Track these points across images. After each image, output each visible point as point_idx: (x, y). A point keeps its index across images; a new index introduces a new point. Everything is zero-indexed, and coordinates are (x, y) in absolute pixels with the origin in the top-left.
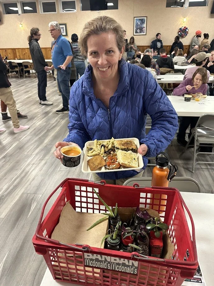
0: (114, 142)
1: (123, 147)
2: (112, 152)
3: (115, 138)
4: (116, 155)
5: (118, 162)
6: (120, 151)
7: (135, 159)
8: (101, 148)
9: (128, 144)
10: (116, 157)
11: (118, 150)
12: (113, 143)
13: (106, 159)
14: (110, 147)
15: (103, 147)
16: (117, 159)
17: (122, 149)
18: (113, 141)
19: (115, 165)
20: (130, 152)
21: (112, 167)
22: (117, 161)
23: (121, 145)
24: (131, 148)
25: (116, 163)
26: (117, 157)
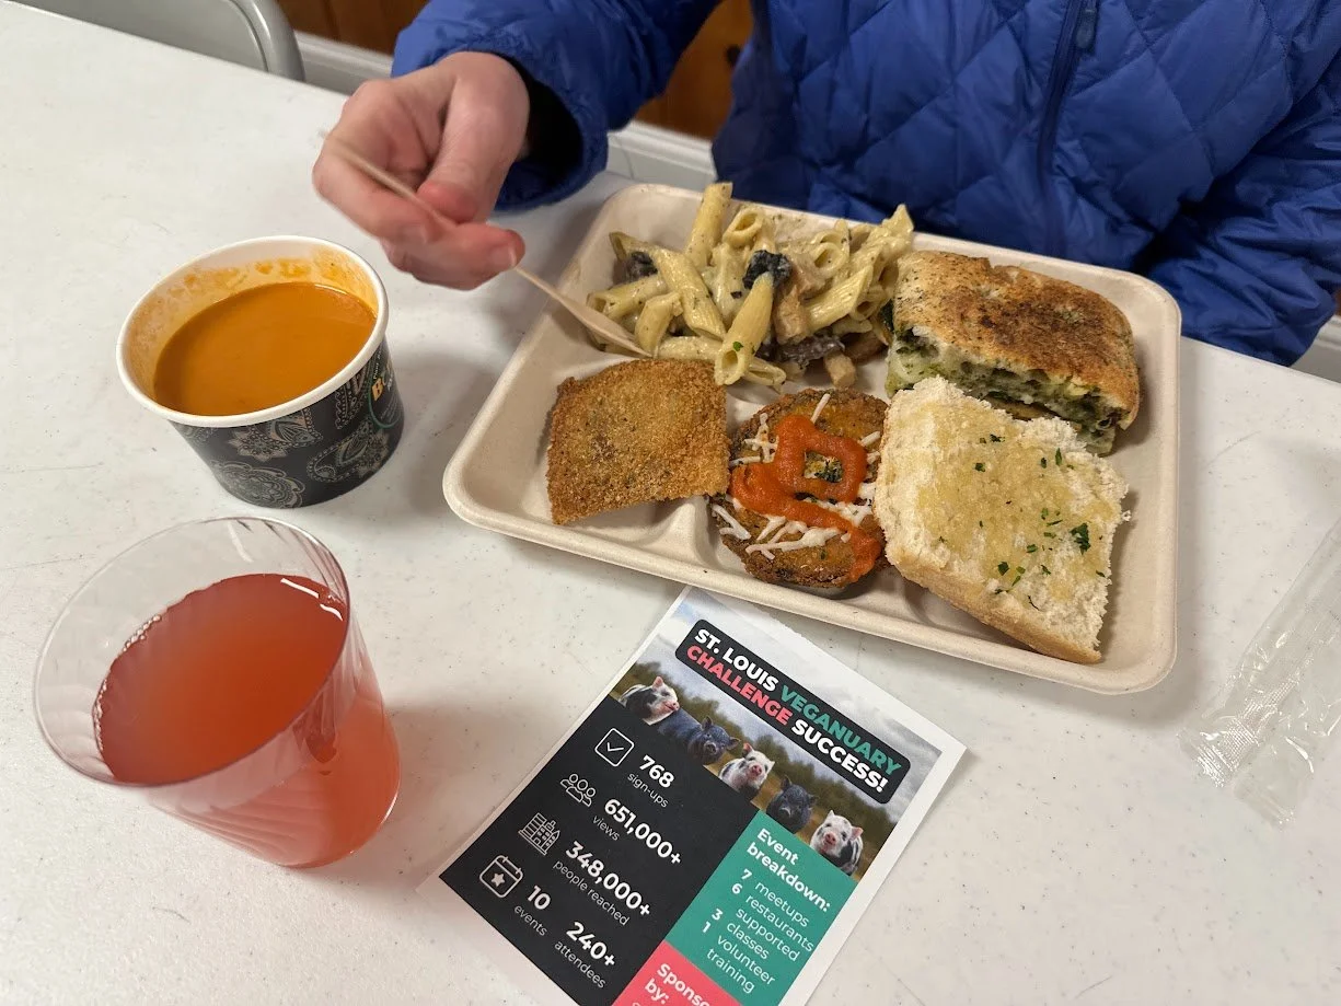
0: (903, 264)
1: (988, 354)
2: (840, 368)
3: (922, 224)
4: (876, 414)
5: (864, 510)
6: (936, 390)
7: (1084, 544)
8: (748, 284)
9: (1056, 323)
10: (867, 440)
11: (914, 359)
12: (886, 272)
13: (751, 428)
14: (842, 300)
15: (764, 283)
16: (868, 472)
17: (965, 375)
18: (896, 243)
19: (814, 537)
20: (1052, 431)
21: (785, 546)
22: (865, 491)
23: (974, 315)
24: (1077, 389)
25: (847, 511)
26: (876, 445)
